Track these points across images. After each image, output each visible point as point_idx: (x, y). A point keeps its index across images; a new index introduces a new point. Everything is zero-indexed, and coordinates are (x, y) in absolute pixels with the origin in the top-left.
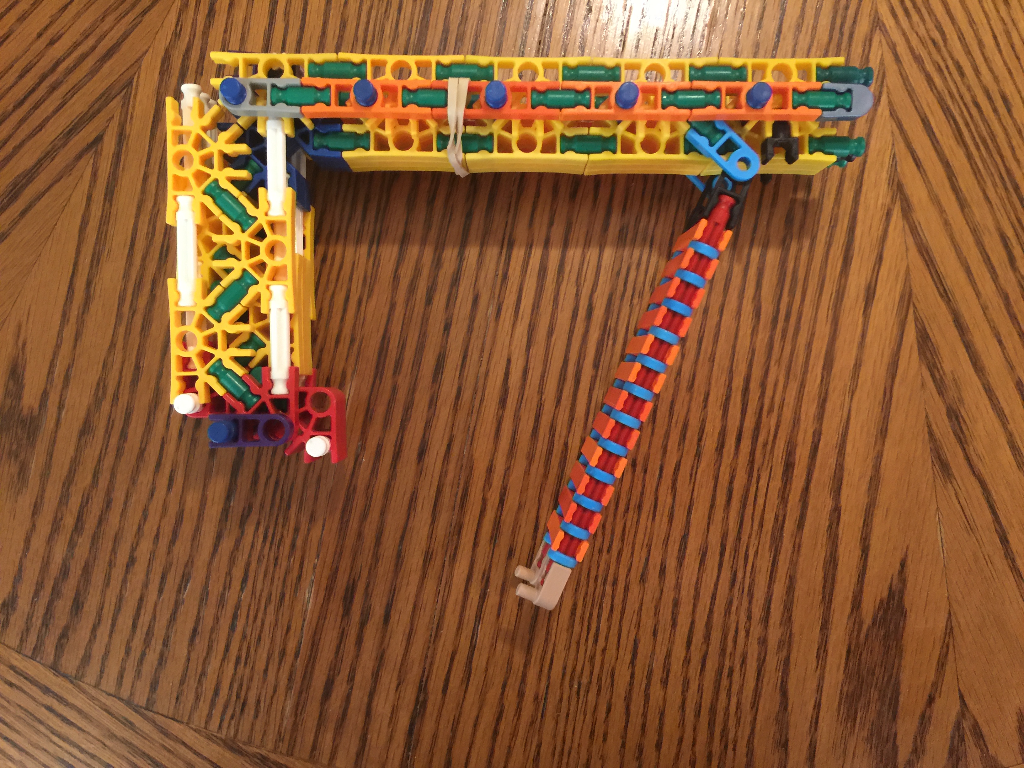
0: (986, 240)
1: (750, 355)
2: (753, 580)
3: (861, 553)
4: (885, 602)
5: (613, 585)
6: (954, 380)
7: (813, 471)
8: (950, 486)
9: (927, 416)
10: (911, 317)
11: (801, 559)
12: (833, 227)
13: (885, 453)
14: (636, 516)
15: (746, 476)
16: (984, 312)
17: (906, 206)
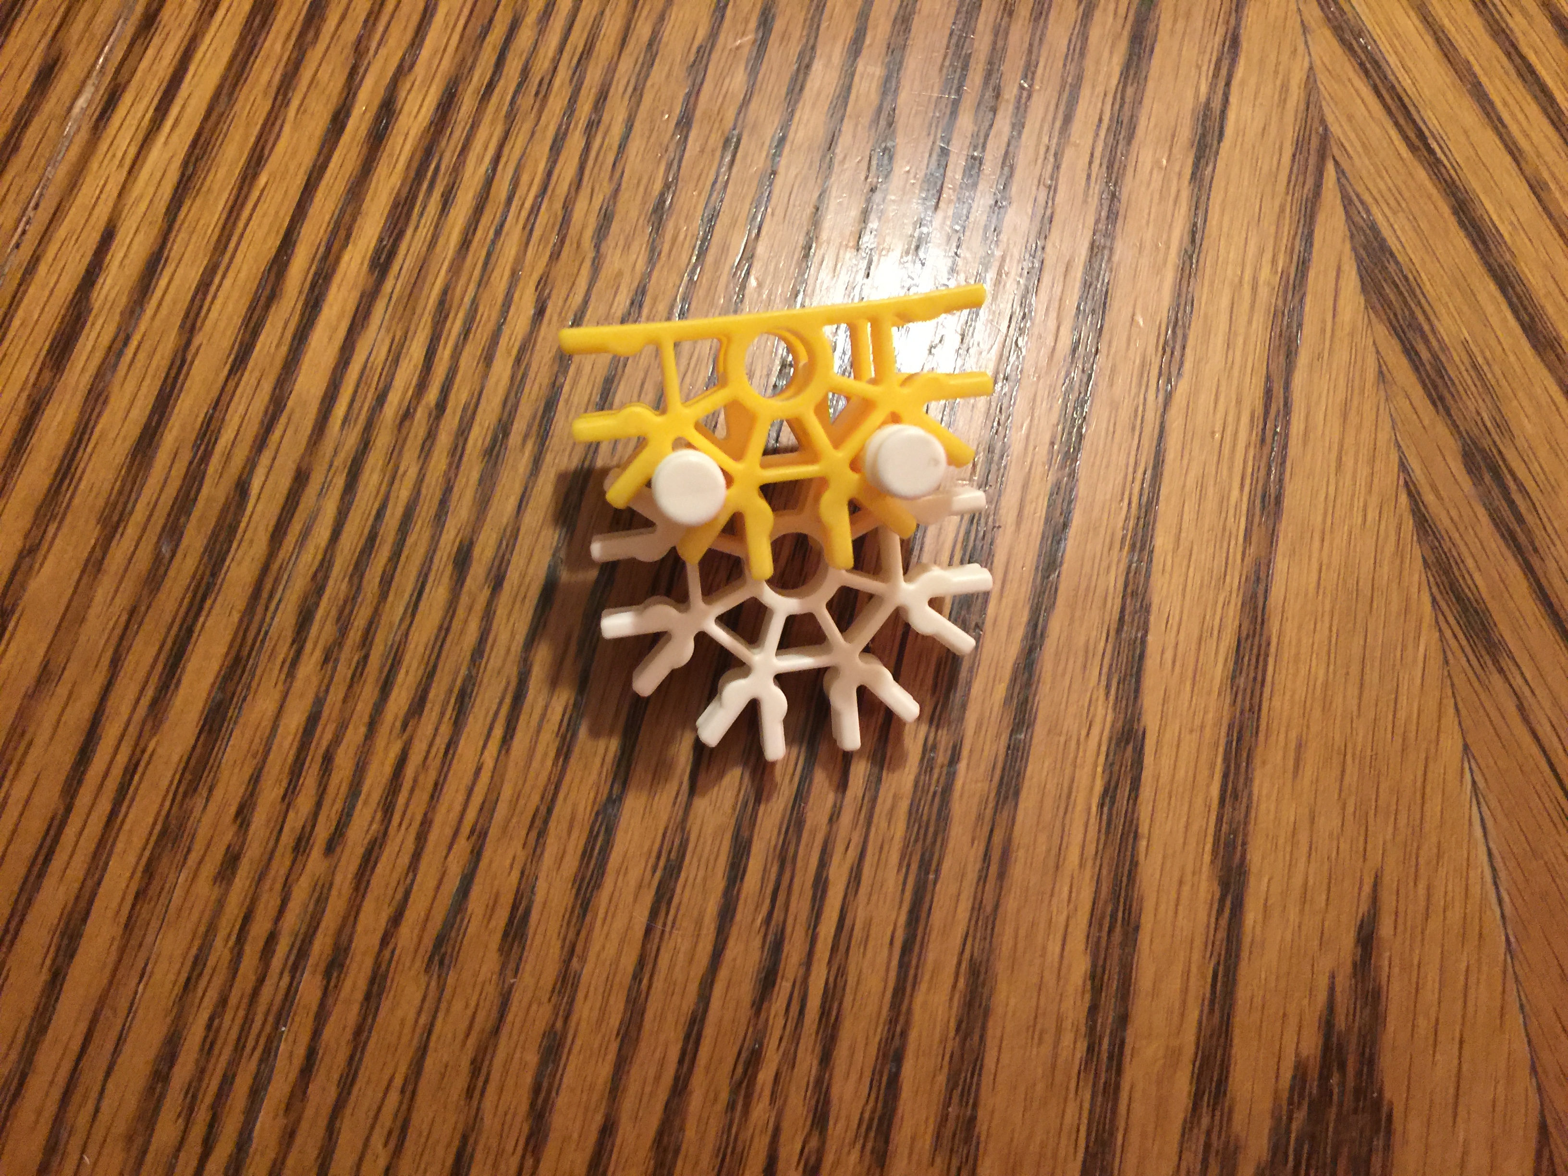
2: (842, 972)
4: (1314, 1073)
5: (327, 975)
9: (1402, 464)
10: (1330, 192)
14: (445, 730)
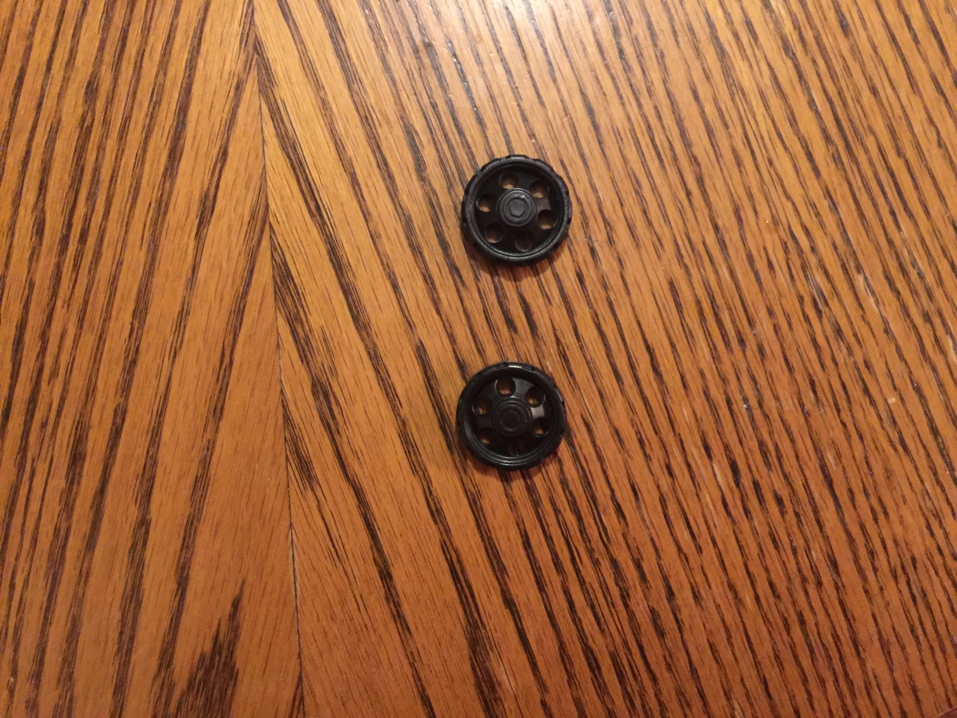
0: (382, 132)
1: (27, 292)
2: (21, 619)
3: (175, 586)
4: (208, 658)
6: (325, 340)
7: (113, 465)
8: (310, 493)
9: (282, 392)
10: (265, 244)
11: (89, 592)
12: (155, 104)
13: (218, 443)
15: (15, 470)
16: (375, 244)
17: (265, 76)
